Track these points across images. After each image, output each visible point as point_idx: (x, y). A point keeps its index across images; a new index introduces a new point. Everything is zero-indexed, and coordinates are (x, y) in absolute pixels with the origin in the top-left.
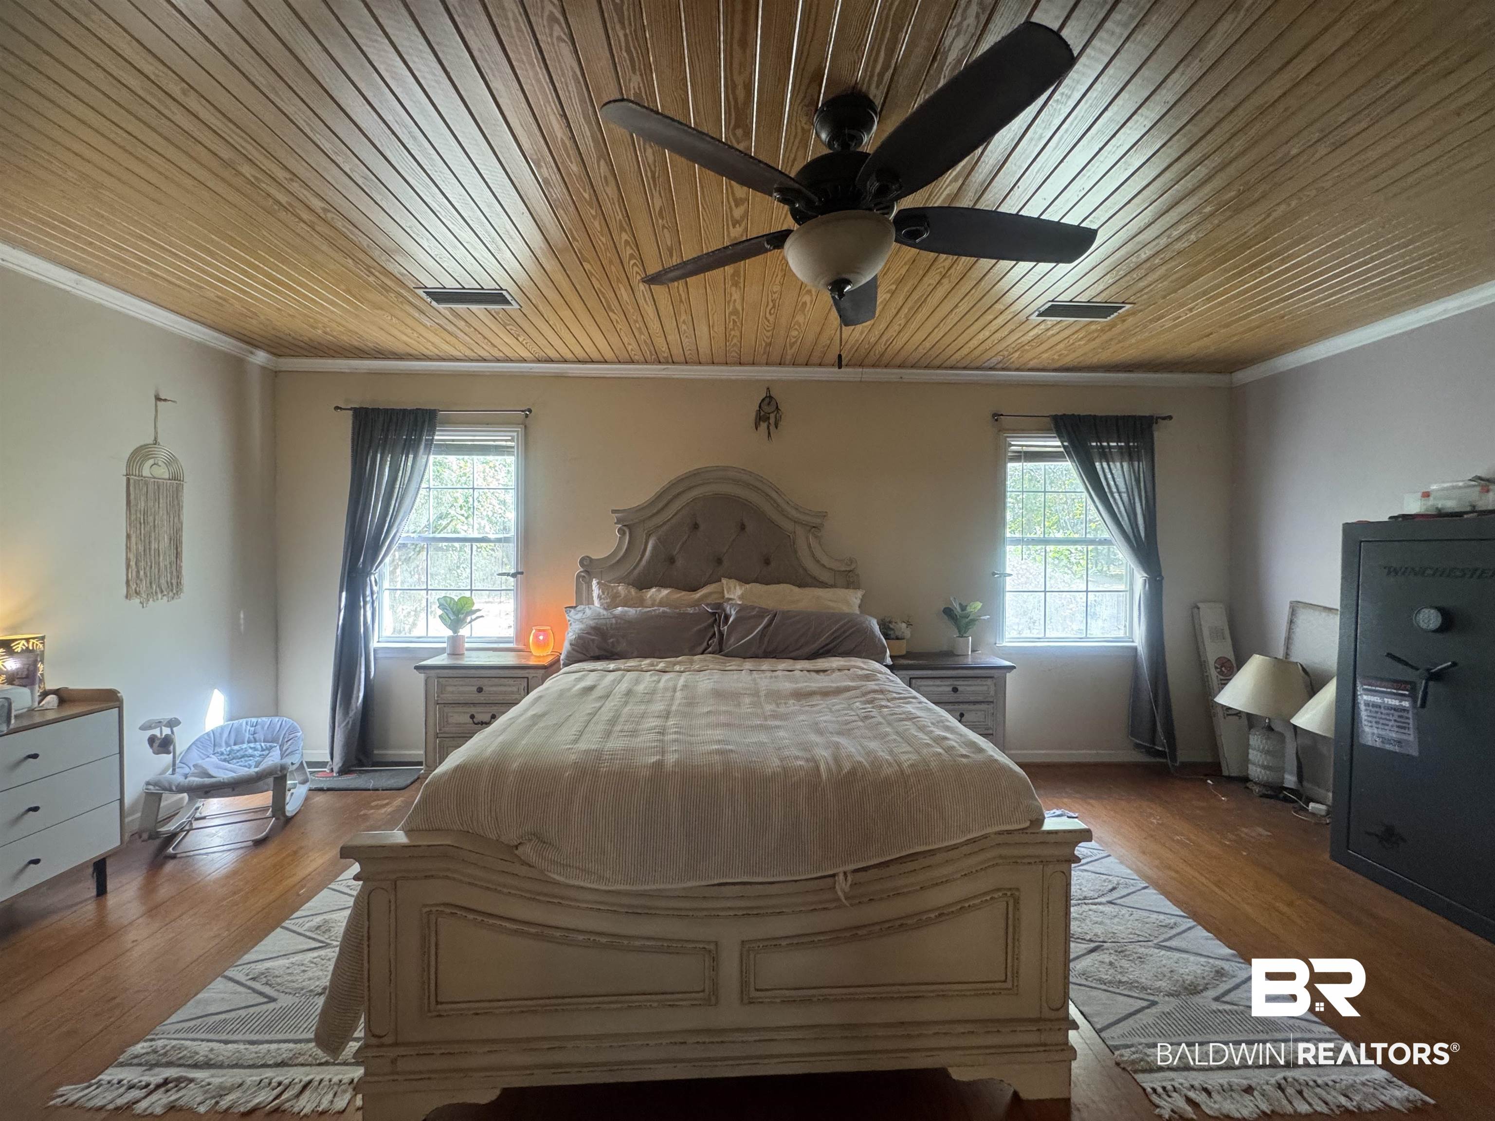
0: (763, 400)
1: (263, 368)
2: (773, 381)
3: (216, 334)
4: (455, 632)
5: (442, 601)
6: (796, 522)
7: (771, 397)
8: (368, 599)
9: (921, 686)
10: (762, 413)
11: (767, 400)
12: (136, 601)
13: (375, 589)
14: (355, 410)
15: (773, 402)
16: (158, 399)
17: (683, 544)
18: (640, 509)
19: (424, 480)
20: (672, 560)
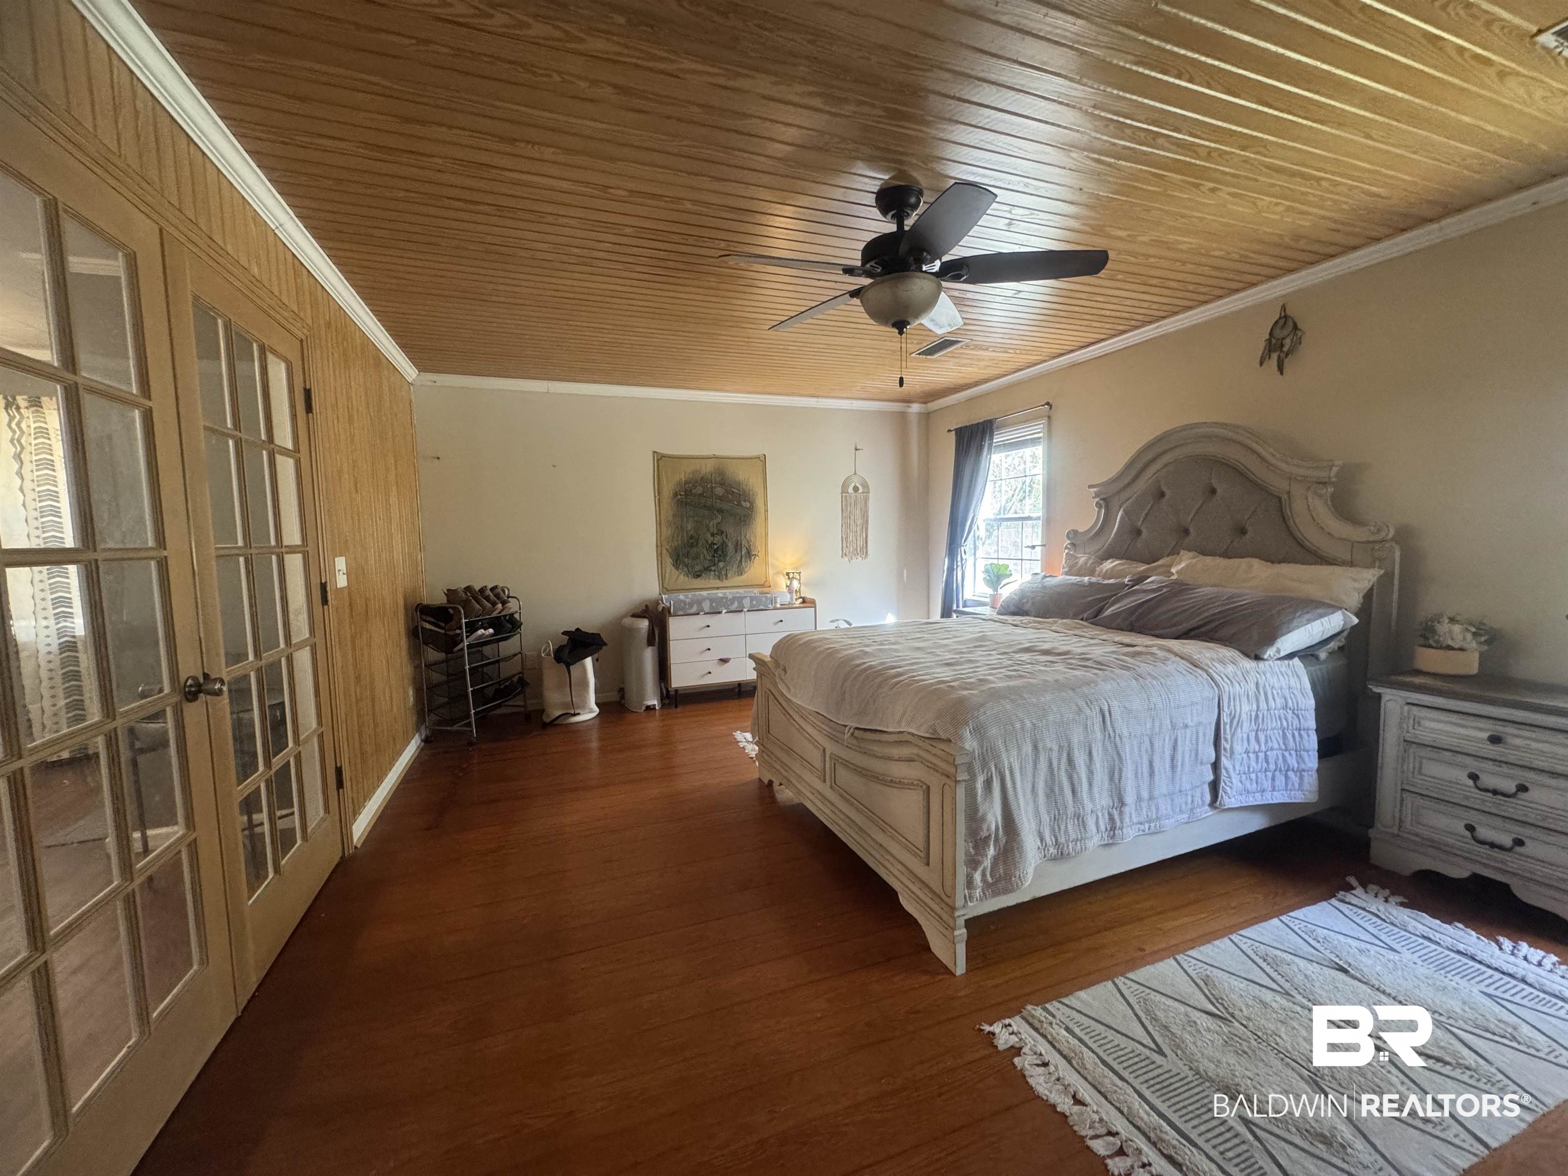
0: (1277, 322)
1: (920, 414)
2: (1288, 294)
3: (893, 404)
4: (996, 590)
5: (989, 567)
6: (1291, 478)
7: (1285, 317)
8: (959, 564)
9: (1423, 718)
10: (1274, 341)
11: (1282, 322)
12: (846, 559)
13: (964, 556)
14: (956, 430)
15: (1290, 324)
16: (856, 449)
17: (1147, 515)
18: (1113, 481)
19: (990, 473)
20: (1139, 532)
